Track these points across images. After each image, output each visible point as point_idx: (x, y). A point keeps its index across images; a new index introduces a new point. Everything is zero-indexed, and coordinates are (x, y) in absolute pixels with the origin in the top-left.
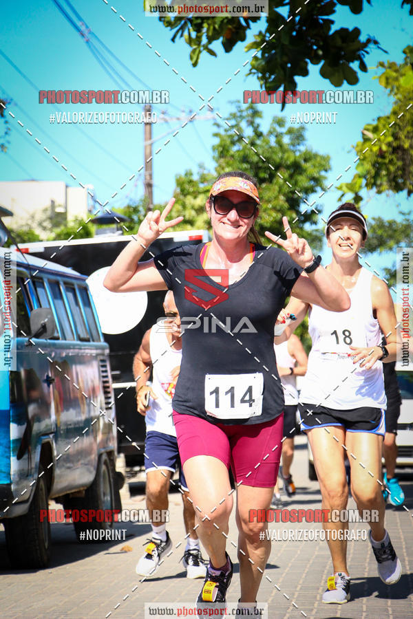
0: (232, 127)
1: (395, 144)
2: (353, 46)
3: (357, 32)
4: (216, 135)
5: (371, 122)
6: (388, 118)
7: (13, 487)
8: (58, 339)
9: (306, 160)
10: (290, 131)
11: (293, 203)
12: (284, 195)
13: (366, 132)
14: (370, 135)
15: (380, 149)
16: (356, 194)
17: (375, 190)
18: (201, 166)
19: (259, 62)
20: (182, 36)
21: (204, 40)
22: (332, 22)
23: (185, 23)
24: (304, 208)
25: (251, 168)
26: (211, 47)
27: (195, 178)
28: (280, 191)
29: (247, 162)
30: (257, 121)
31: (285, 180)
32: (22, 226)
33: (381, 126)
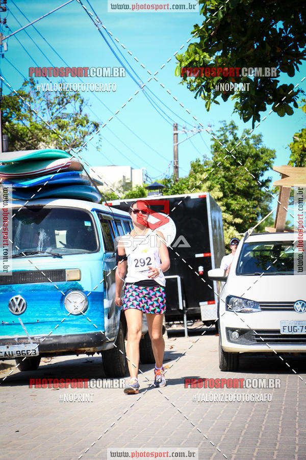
0: (222, 135)
3: (292, 86)
4: (213, 139)
5: (298, 132)
7: (106, 334)
9: (262, 153)
10: (254, 137)
13: (295, 137)
14: (298, 139)
15: (303, 146)
18: (205, 157)
19: (239, 105)
20: (200, 95)
21: (212, 96)
22: (278, 81)
23: (201, 88)
26: (216, 99)
27: (202, 163)
30: (235, 131)
31: (251, 164)
32: (108, 190)
33: (303, 134)
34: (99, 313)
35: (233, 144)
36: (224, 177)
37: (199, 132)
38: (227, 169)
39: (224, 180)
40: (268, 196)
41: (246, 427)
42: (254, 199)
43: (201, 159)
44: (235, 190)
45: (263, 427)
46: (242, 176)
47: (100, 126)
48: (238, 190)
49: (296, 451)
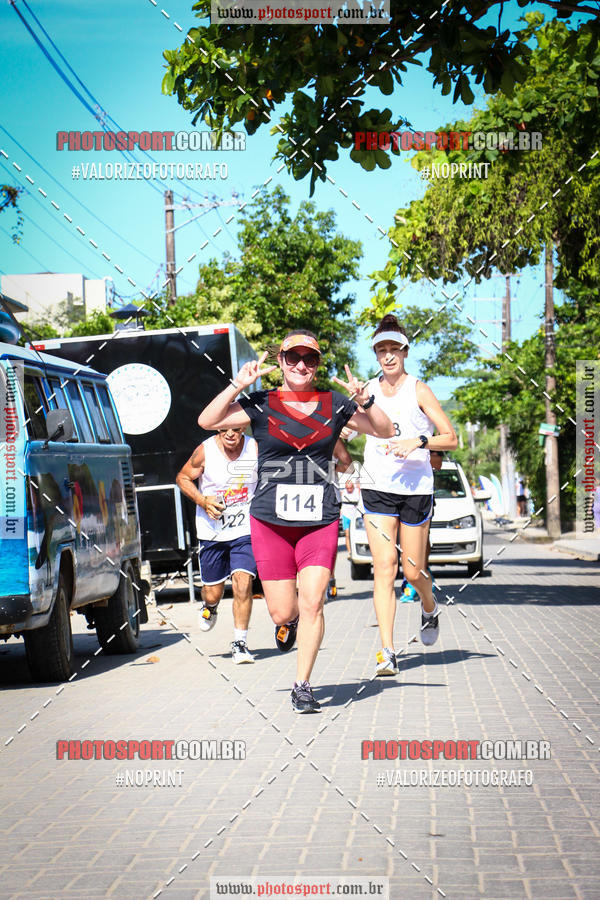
0: (259, 213)
1: (429, 230)
2: (385, 128)
3: (388, 113)
4: (241, 222)
5: (403, 206)
6: (422, 202)
7: (32, 598)
8: (77, 441)
9: (336, 248)
10: (319, 217)
11: (324, 293)
12: (314, 284)
13: (398, 217)
14: (403, 220)
15: (414, 235)
16: (390, 282)
17: (409, 277)
18: (226, 255)
19: (285, 145)
21: (226, 122)
22: (362, 104)
23: (206, 105)
24: (335, 297)
25: (279, 257)
26: (232, 128)
27: (220, 267)
28: (310, 280)
29: (276, 250)
30: (285, 206)
31: (315, 269)
32: (38, 321)
33: (414, 211)
34: (18, 559)
35: (280, 231)
36: (264, 294)
37: (215, 207)
38: (269, 279)
39: (264, 300)
40: (350, 331)
41: (301, 769)
42: (323, 337)
43: (220, 259)
44: (286, 320)
45: (334, 767)
46: (299, 292)
47: (19, 194)
48: (292, 319)
49: (395, 809)
